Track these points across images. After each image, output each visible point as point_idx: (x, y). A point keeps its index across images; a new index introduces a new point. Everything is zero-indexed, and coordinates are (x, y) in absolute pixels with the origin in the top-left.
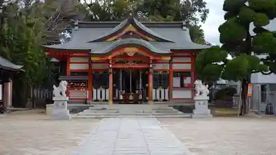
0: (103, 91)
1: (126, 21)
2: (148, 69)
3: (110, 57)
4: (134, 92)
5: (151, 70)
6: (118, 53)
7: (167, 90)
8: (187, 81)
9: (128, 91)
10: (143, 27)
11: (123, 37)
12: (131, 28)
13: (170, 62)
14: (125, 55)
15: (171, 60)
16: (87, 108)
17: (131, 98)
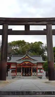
0: (20, 73)
1: (26, 55)
2: (31, 67)
3: (22, 64)
4: (28, 73)
5: (32, 68)
6: (23, 63)
7: (36, 73)
8: (41, 70)
9: (26, 73)
10: (30, 56)
11: (25, 59)
12: (27, 57)
13: (37, 66)
14: (25, 64)
15: (37, 65)
16: (16, 77)
17: (27, 75)
